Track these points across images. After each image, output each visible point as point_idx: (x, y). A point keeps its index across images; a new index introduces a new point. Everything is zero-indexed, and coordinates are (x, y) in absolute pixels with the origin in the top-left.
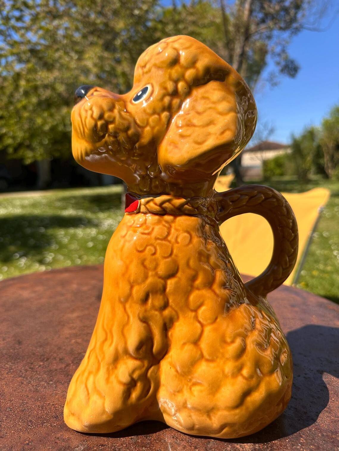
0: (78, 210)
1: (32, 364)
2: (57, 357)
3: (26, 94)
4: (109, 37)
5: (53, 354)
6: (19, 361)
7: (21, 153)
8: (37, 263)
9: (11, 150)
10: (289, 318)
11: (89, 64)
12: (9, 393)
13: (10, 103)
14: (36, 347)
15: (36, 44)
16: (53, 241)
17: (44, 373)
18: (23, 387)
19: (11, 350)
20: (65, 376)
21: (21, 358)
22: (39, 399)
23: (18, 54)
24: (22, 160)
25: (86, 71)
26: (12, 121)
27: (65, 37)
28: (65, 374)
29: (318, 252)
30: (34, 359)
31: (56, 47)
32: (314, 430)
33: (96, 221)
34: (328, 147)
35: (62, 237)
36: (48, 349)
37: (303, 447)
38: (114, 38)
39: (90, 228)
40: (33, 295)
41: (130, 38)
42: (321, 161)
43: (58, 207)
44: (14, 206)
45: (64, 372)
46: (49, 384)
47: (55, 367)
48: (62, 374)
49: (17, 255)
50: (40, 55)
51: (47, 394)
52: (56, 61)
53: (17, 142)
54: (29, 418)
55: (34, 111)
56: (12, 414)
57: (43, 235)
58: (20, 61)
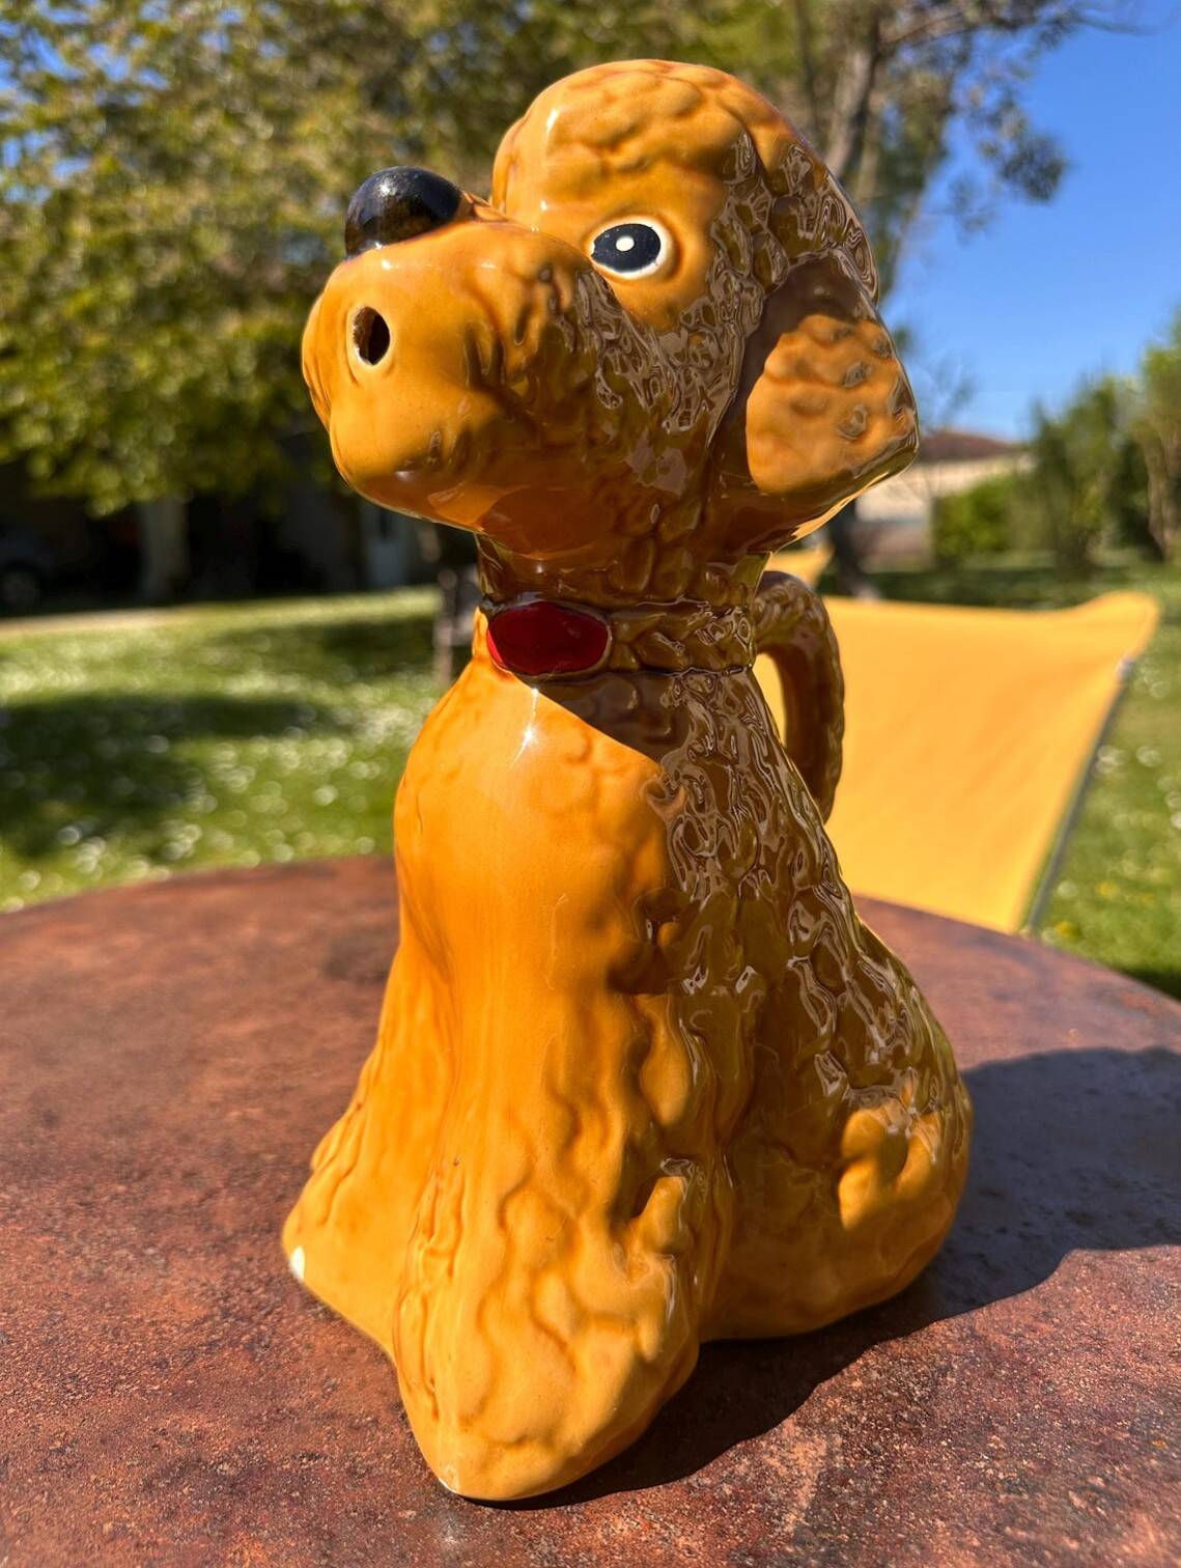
0: (283, 677)
1: (88, 1189)
2: (175, 1167)
3: (95, 267)
4: (386, 59)
5: (162, 1158)
6: (44, 1179)
7: (79, 474)
8: (140, 859)
9: (41, 467)
10: (984, 1039)
11: (315, 156)
12: (6, 1286)
13: (37, 300)
14: (106, 1135)
15: (126, 87)
16: (195, 784)
17: (129, 1220)
18: (53, 1265)
19: (21, 1145)
20: (197, 1230)
21: (52, 1170)
22: (108, 1305)
23: (60, 125)
24: (83, 500)
25: (304, 184)
26: (47, 366)
27: (225, 59)
28: (199, 1223)
29: (1120, 818)
30: (95, 1173)
31: (196, 95)
32: (1040, 1410)
33: (344, 716)
34: (1162, 449)
35: (227, 770)
36: (146, 1141)
37: (998, 1465)
38: (403, 65)
39: (324, 739)
40: (105, 962)
41: (461, 63)
42: (1138, 500)
43: (215, 666)
44: (60, 664)
45: (195, 1216)
46: (143, 1255)
47: (165, 1200)
48: (190, 1224)
49: (74, 833)
50: (143, 127)
51: (135, 1289)
52: (199, 146)
53: (67, 438)
54: (70, 1367)
55: (123, 328)
56: (13, 1354)
57: (165, 765)
58: (71, 148)
